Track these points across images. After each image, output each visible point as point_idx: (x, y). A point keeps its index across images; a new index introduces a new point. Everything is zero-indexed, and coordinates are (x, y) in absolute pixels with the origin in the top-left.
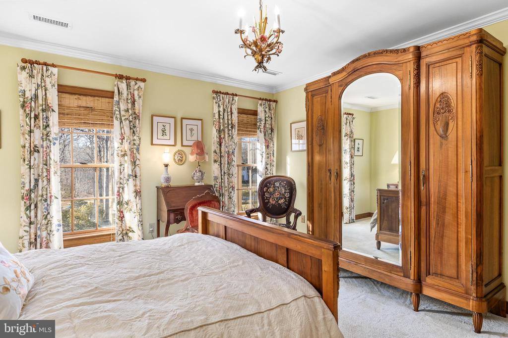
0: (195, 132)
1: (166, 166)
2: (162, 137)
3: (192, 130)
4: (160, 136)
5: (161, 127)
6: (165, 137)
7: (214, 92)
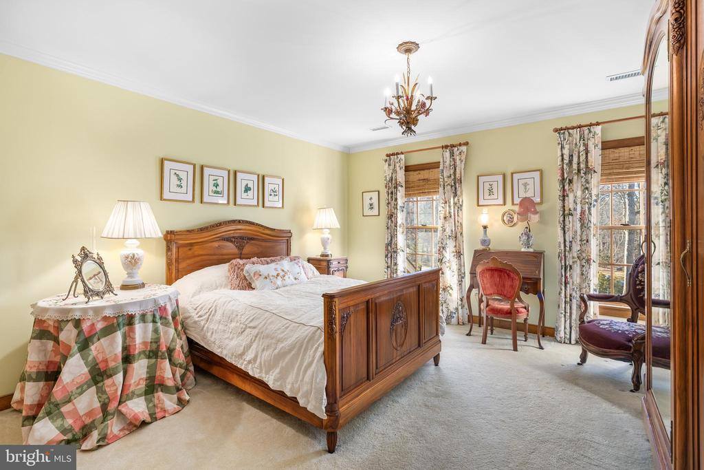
0: (530, 187)
1: (485, 227)
2: (489, 197)
3: (525, 185)
4: (487, 196)
5: (487, 186)
6: (492, 197)
7: (556, 130)
